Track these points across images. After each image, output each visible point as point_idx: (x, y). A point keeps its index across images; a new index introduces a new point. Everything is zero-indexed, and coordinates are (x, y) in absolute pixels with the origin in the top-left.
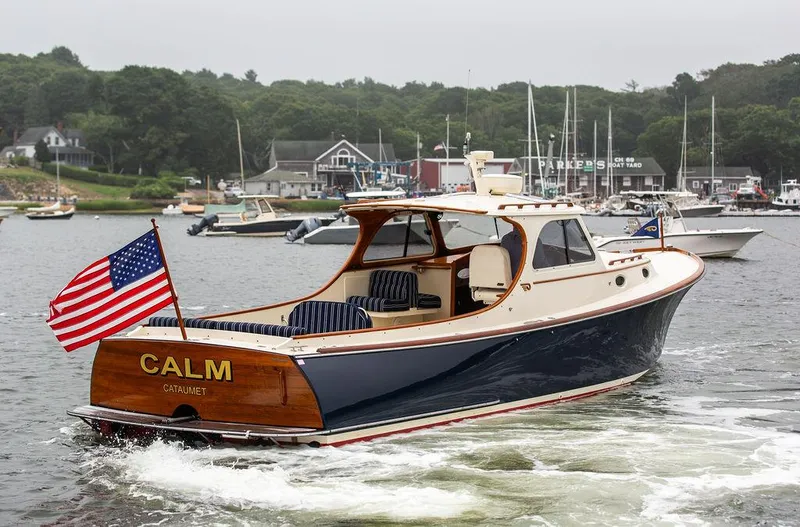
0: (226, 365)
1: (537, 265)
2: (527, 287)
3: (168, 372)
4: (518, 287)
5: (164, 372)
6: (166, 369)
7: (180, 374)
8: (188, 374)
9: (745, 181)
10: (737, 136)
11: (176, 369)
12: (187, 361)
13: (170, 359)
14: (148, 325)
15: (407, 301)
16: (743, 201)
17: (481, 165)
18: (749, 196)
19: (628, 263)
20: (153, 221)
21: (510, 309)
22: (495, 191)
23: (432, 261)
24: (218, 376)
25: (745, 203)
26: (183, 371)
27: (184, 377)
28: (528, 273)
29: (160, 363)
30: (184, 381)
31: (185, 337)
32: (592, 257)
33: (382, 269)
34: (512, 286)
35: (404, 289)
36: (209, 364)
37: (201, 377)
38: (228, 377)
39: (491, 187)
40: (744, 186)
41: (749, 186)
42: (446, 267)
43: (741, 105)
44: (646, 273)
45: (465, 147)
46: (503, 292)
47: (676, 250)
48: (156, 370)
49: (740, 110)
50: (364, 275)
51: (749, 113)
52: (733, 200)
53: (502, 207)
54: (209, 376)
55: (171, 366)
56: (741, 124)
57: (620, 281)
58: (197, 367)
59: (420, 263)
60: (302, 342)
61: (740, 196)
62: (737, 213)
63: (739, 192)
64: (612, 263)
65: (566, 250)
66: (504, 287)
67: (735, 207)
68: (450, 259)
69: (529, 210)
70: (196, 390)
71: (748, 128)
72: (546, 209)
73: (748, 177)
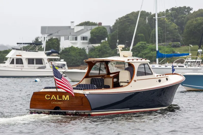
0: (68, 96)
1: (138, 75)
2: (135, 81)
3: (53, 99)
4: (133, 81)
5: (51, 99)
6: (52, 98)
7: (56, 99)
8: (58, 99)
11: (55, 98)
12: (58, 96)
13: (53, 96)
14: (45, 89)
15: (101, 86)
17: (121, 49)
19: (162, 76)
20: (51, 63)
21: (131, 86)
22: (125, 56)
23: (106, 76)
24: (66, 99)
26: (57, 98)
27: (57, 100)
28: (135, 77)
29: (51, 97)
30: (57, 101)
31: (57, 90)
32: (152, 74)
33: (94, 78)
34: (131, 81)
35: (101, 83)
36: (64, 96)
37: (61, 99)
38: (68, 99)
39: (124, 55)
42: (111, 77)
44: (167, 79)
45: (117, 44)
46: (129, 83)
47: (177, 74)
48: (49, 98)
50: (89, 79)
53: (128, 60)
54: (63, 99)
55: (53, 97)
57: (160, 81)
58: (61, 97)
59: (103, 76)
60: (85, 91)
64: (157, 76)
65: (145, 72)
66: (129, 81)
68: (111, 75)
69: (135, 61)
70: (60, 103)
72: (139, 61)
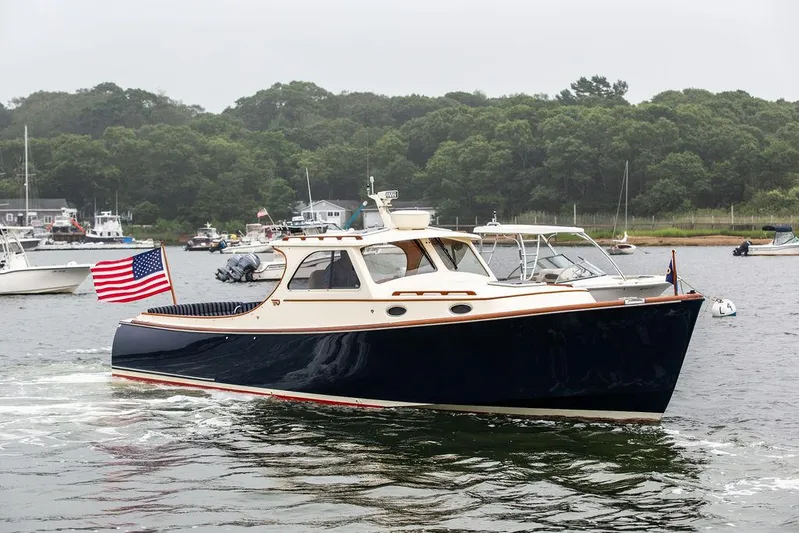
4: (269, 303)
9: (60, 213)
10: (51, 168)
16: (59, 234)
18: (64, 229)
25: (61, 236)
40: (58, 219)
41: (66, 217)
43: (55, 135)
49: (53, 140)
51: (63, 143)
52: (49, 233)
56: (55, 154)
61: (55, 229)
62: (54, 247)
63: (55, 225)
67: (51, 241)
71: (64, 158)
73: (63, 209)
